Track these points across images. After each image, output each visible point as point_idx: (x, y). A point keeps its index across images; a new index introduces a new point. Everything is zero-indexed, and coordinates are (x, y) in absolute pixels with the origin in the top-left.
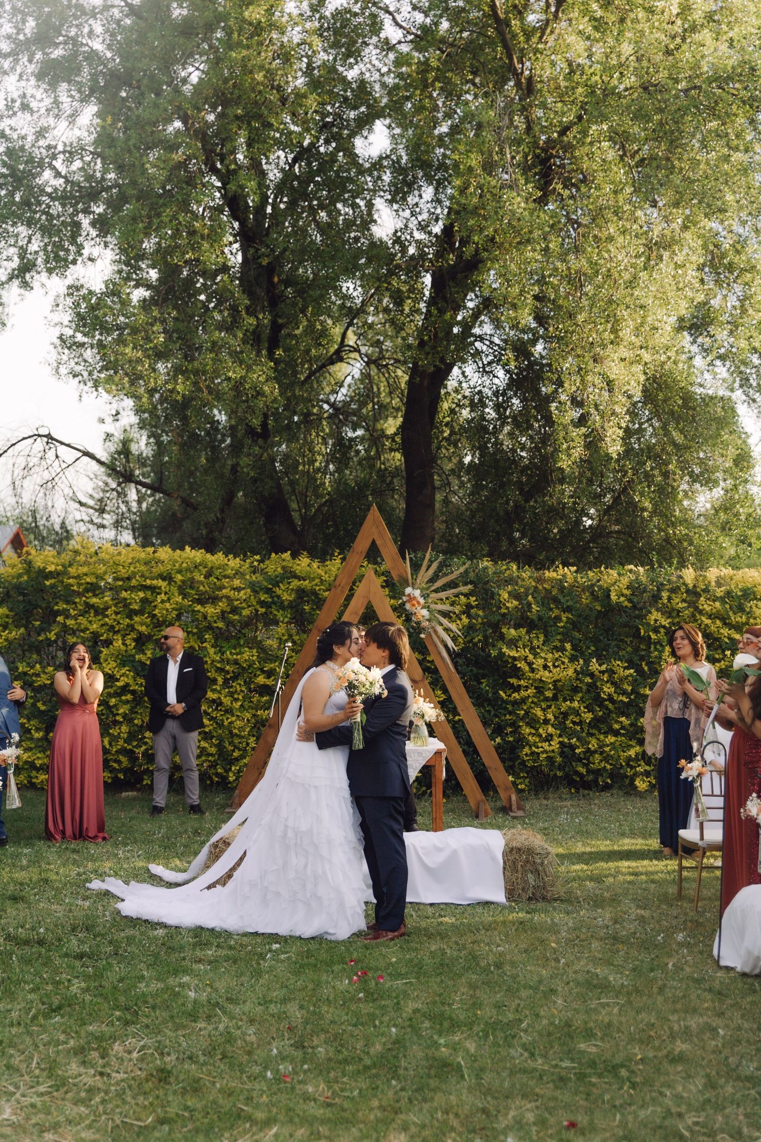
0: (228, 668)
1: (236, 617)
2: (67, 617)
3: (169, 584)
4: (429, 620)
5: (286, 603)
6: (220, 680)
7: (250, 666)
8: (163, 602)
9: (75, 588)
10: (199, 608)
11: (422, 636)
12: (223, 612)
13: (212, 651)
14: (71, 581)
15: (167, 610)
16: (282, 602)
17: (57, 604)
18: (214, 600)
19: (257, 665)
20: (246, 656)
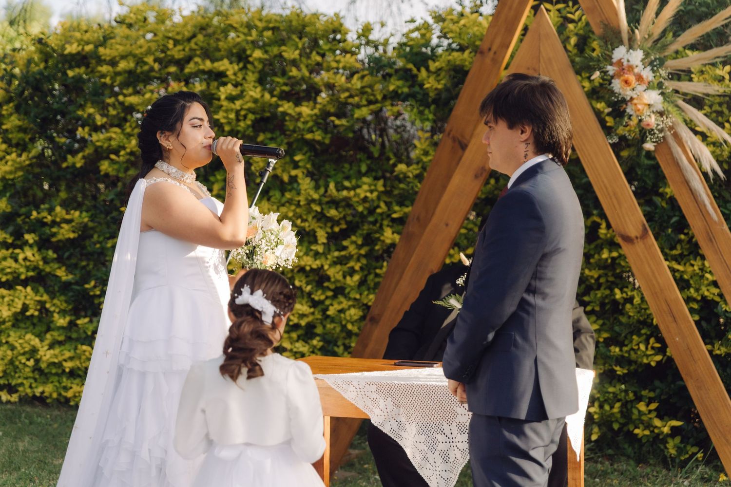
0: (333, 213)
1: (344, 122)
2: (96, 129)
3: (245, 68)
4: (661, 114)
5: (432, 94)
6: (322, 236)
7: (372, 211)
8: (231, 99)
9: (108, 80)
10: (286, 107)
11: (649, 146)
12: (325, 114)
13: (306, 184)
14: (104, 69)
15: (237, 113)
16: (426, 94)
17: (82, 107)
18: (312, 93)
19: (383, 208)
20: (362, 192)
